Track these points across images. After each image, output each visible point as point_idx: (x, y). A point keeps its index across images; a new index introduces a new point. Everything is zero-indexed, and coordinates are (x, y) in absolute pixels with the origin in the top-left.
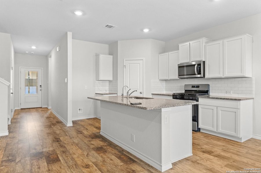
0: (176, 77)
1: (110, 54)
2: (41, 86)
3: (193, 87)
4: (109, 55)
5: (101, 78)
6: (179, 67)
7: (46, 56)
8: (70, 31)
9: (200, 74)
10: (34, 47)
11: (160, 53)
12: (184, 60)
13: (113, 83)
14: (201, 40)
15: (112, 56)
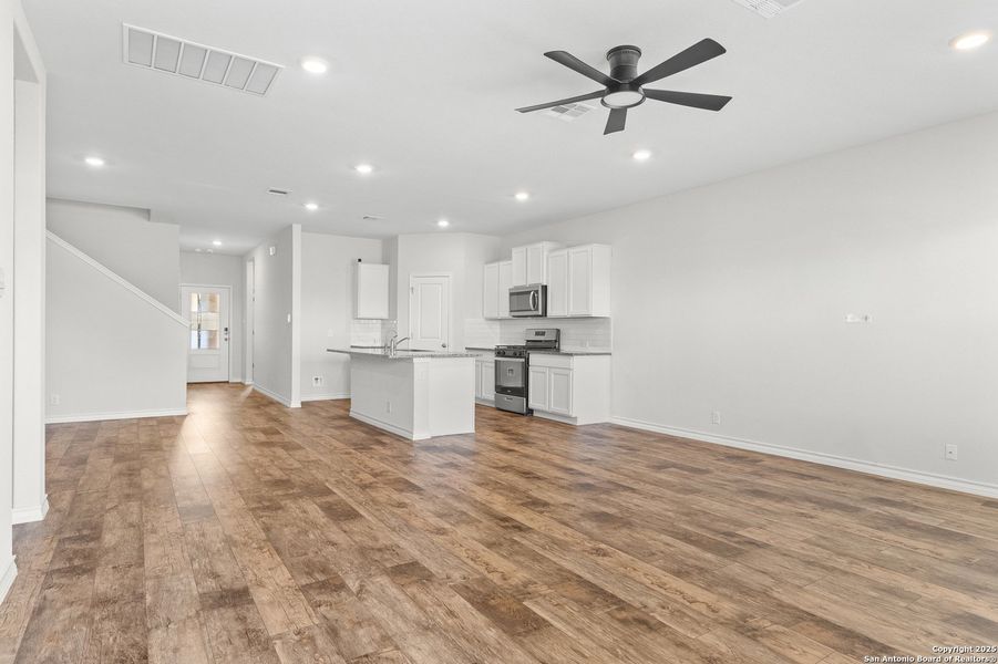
0: (506, 313)
1: (385, 262)
2: (226, 329)
3: (537, 334)
4: (383, 264)
5: (362, 314)
6: (511, 294)
7: (241, 259)
8: (297, 223)
9: (537, 309)
10: (217, 243)
11: (487, 263)
12: (519, 282)
13: (388, 323)
14: (540, 245)
15: (386, 267)
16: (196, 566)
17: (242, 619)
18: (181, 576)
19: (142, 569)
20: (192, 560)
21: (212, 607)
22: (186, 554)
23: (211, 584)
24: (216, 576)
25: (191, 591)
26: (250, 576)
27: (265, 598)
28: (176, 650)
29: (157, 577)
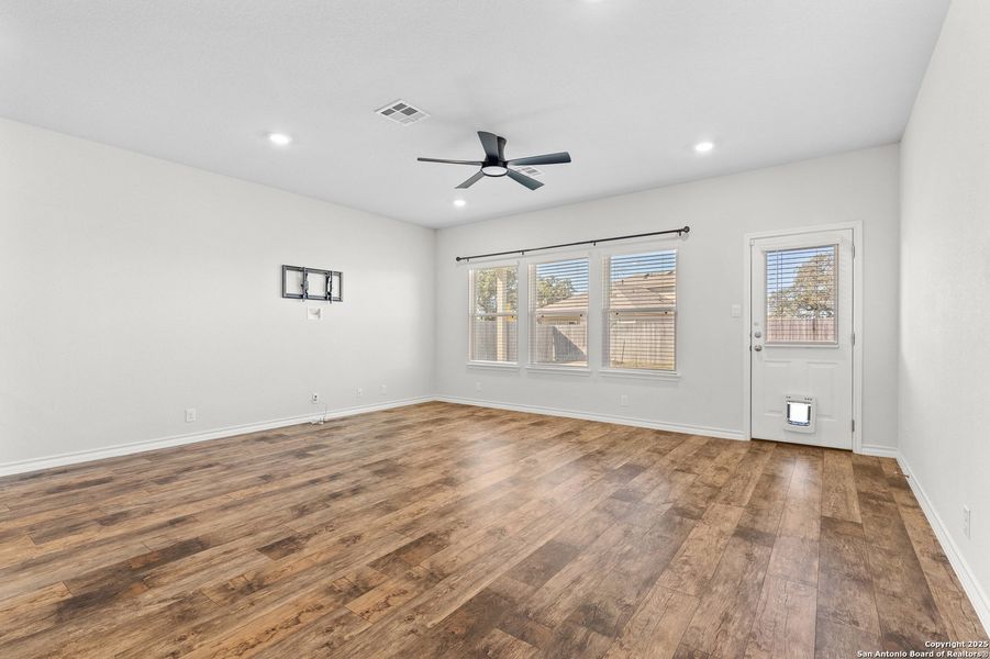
16: (761, 575)
17: (753, 521)
18: (780, 571)
19: (820, 602)
20: (761, 585)
21: (768, 535)
22: (764, 596)
23: (758, 551)
24: (749, 556)
25: (778, 553)
26: (722, 542)
27: (728, 525)
28: (802, 524)
29: (804, 583)
